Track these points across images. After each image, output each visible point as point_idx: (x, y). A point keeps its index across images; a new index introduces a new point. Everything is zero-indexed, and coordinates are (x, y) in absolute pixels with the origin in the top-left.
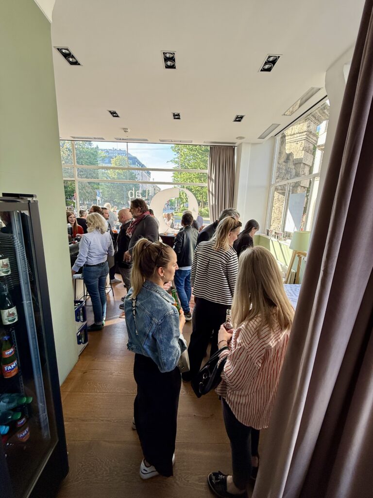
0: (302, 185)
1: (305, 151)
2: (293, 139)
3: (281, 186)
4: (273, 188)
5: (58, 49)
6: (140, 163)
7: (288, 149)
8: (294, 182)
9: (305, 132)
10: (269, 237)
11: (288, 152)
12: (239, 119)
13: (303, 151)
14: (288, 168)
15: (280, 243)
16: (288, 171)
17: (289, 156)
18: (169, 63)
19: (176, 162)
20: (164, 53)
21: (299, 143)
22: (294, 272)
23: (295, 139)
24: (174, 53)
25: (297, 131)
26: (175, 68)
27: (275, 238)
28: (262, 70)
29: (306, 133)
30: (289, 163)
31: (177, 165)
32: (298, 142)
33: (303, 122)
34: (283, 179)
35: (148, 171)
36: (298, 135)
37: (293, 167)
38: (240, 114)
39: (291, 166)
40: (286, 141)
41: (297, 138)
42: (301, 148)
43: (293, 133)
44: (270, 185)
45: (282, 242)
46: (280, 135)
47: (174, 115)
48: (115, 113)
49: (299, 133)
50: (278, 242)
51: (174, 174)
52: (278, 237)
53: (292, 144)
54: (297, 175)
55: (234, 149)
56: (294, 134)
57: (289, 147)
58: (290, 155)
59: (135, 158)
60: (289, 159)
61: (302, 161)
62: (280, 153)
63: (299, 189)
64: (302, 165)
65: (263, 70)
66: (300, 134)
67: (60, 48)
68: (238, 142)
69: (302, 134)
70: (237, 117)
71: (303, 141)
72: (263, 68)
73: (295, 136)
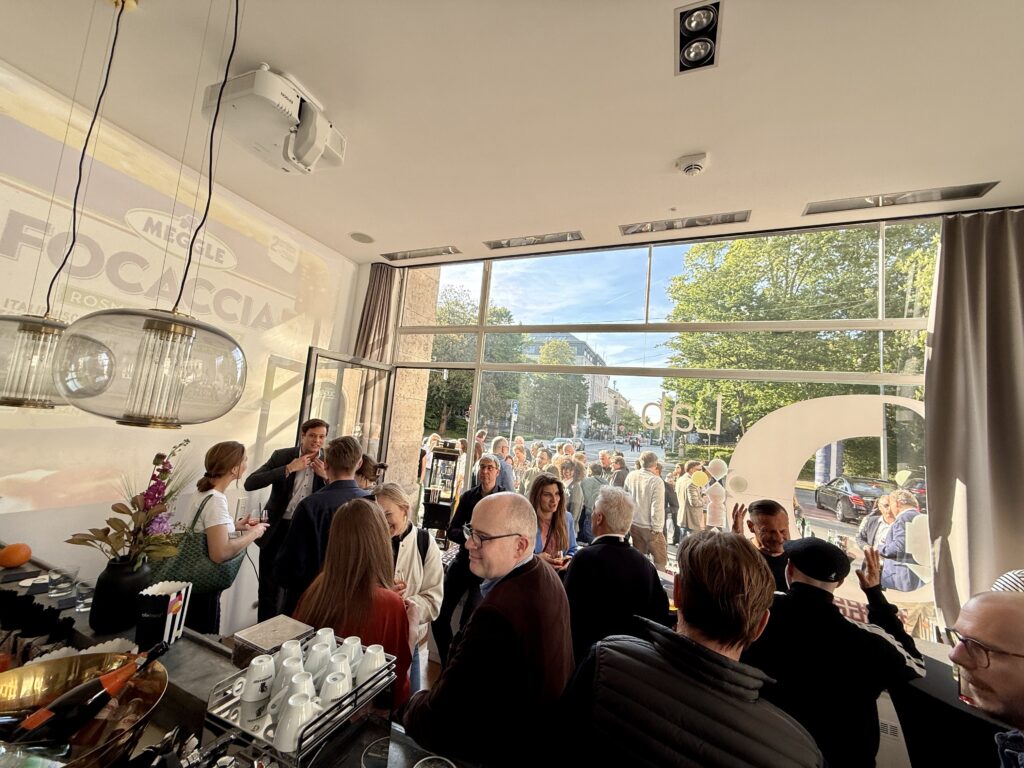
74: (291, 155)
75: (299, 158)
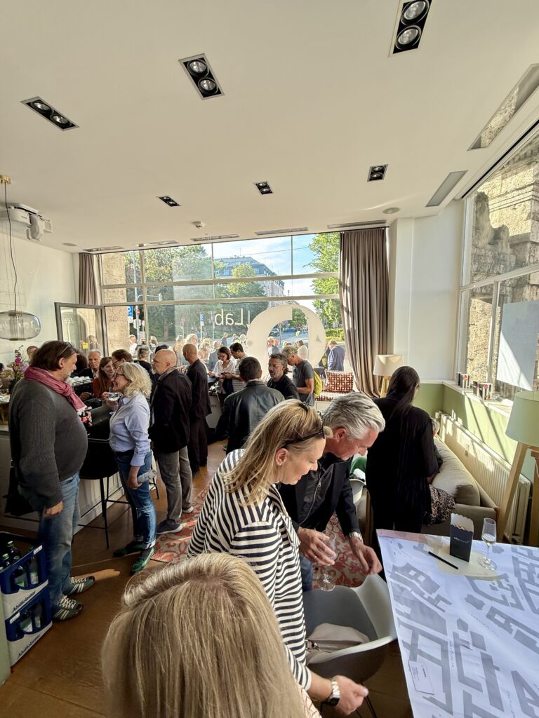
0: (532, 282)
1: (533, 219)
2: (503, 203)
3: (485, 287)
4: (465, 295)
5: (29, 104)
6: (268, 271)
7: (495, 221)
8: (515, 279)
9: (529, 185)
10: (462, 391)
11: (495, 226)
12: (377, 174)
13: (530, 221)
14: (499, 254)
15: (487, 408)
16: (498, 260)
17: (498, 234)
18: (206, 85)
19: (317, 265)
20: (186, 64)
21: (519, 208)
22: (526, 484)
23: (509, 201)
24: (203, 59)
25: (512, 187)
26: (219, 92)
27: (475, 393)
28: (396, 51)
29: (532, 187)
30: (500, 245)
31: (318, 269)
32: (516, 207)
33: (524, 169)
34: (488, 275)
35: (280, 279)
36: (516, 193)
37: (509, 251)
38: (378, 163)
39: (504, 251)
40: (490, 207)
41: (513, 199)
42: (525, 216)
43: (503, 191)
44: (459, 288)
45: (492, 405)
46: (473, 196)
47: (260, 188)
48: (170, 200)
49: (518, 190)
50: (482, 403)
51: (314, 281)
52: (481, 392)
53: (504, 211)
54: (520, 264)
55: (384, 232)
56: (507, 193)
57: (497, 217)
58: (502, 229)
59: (263, 265)
60: (500, 238)
61: (528, 238)
62: (477, 229)
63: (527, 290)
64: (529, 245)
65: (399, 48)
66: (520, 192)
67: (32, 101)
68: (389, 218)
69: (524, 191)
70: (373, 172)
71: (528, 203)
72: (399, 44)
73: (509, 196)
74: (30, 237)
75: (34, 238)
